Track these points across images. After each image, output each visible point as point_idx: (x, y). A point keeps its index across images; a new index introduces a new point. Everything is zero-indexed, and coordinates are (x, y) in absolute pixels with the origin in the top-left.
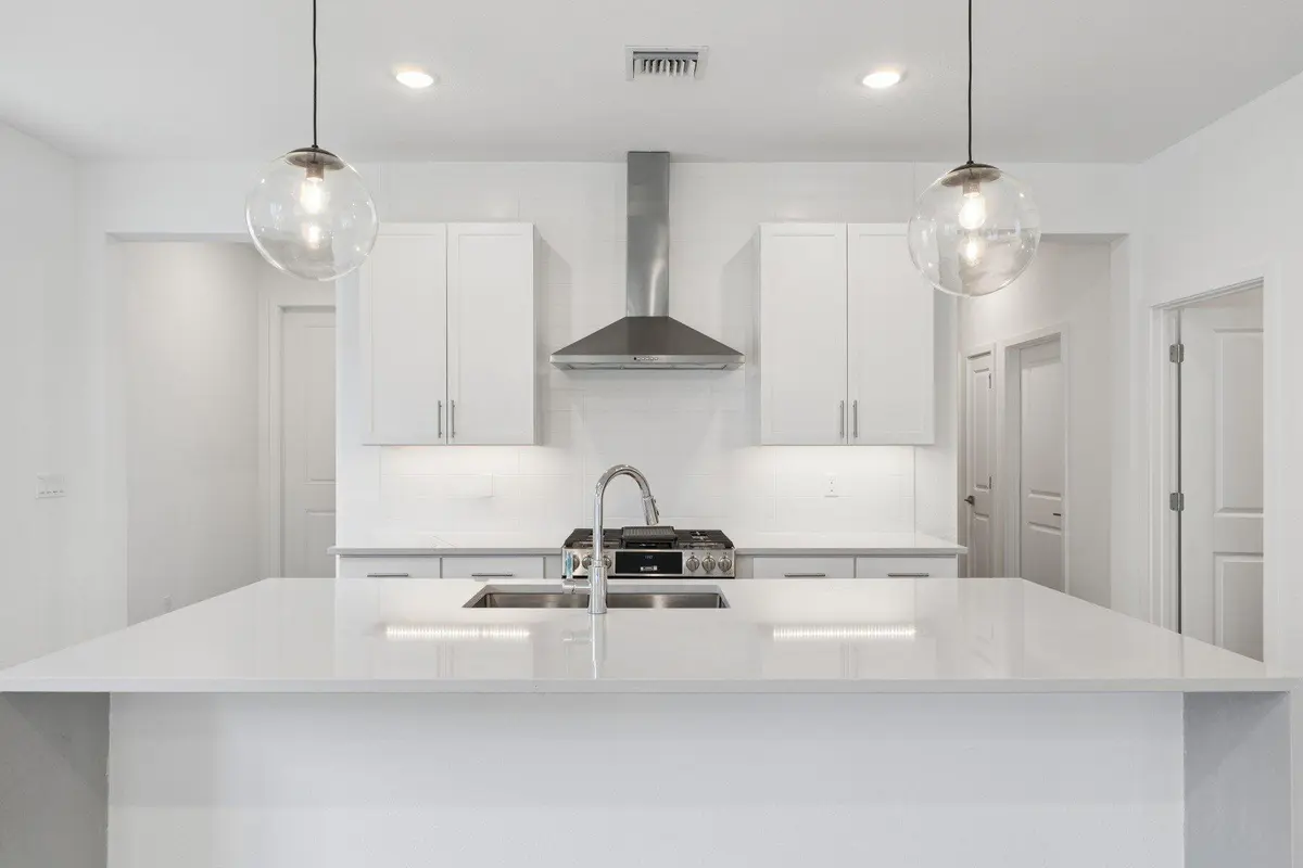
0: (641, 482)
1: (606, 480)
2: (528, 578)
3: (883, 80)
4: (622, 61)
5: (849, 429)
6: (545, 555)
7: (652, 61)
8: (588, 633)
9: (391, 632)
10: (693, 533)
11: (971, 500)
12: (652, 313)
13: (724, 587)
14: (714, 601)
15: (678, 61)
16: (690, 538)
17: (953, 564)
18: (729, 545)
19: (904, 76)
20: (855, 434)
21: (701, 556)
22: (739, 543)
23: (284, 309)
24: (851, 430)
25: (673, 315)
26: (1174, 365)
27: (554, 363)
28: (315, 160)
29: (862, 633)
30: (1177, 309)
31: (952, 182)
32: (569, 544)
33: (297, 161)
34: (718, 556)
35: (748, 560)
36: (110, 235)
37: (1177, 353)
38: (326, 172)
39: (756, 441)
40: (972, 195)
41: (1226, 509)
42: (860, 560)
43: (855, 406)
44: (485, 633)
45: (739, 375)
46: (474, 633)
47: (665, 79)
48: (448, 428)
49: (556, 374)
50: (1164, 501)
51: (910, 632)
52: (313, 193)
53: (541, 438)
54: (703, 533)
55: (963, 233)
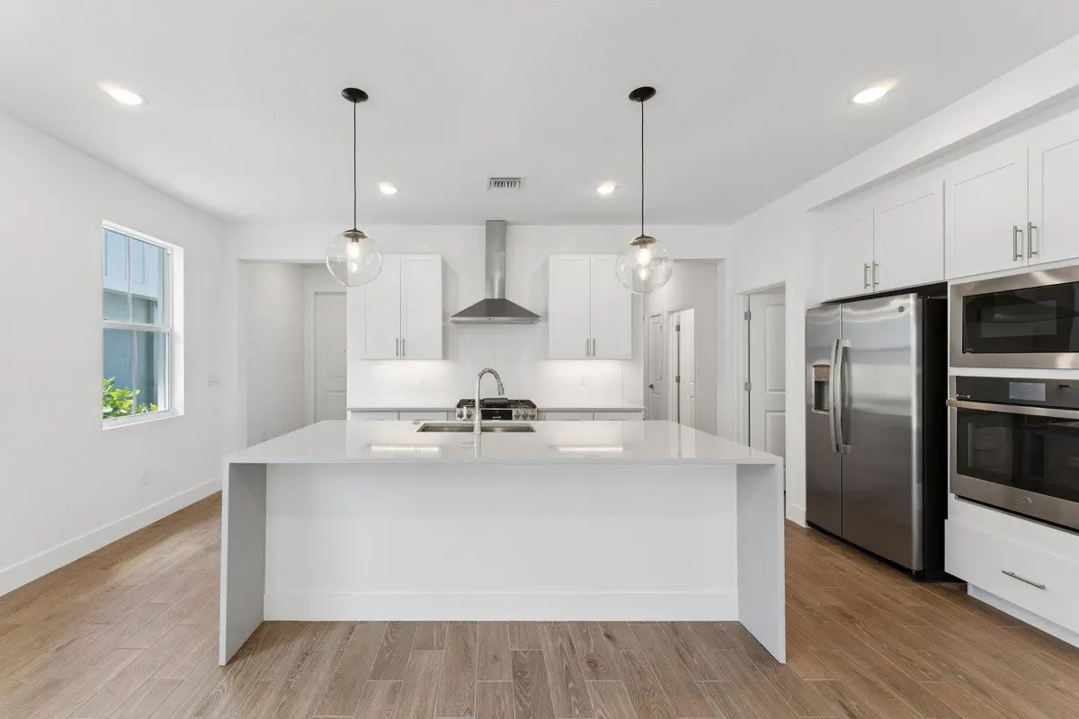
0: (497, 376)
1: (481, 375)
2: (440, 420)
3: (606, 189)
4: (486, 181)
5: (591, 352)
6: (447, 411)
7: (498, 182)
8: (472, 443)
9: (374, 448)
10: (517, 401)
11: (652, 386)
12: (496, 297)
13: (532, 423)
14: (529, 429)
15: (511, 182)
16: (517, 403)
17: (641, 415)
18: (534, 407)
19: (616, 188)
20: (594, 354)
21: (521, 411)
22: (539, 405)
23: (316, 293)
24: (592, 352)
25: (506, 298)
26: (747, 322)
27: (453, 322)
28: (355, 235)
29: (596, 449)
30: (749, 295)
31: (634, 244)
32: (459, 406)
33: (348, 236)
34: (529, 412)
35: (543, 414)
36: (241, 260)
37: (748, 316)
38: (360, 240)
39: (547, 358)
40: (643, 250)
41: (771, 390)
42: (596, 414)
43: (594, 341)
44: (418, 449)
45: (540, 326)
46: (413, 449)
47: (505, 189)
48: (401, 351)
49: (451, 326)
50: (742, 387)
51: (621, 449)
52: (354, 249)
53: (445, 356)
54: (522, 401)
55: (639, 267)
